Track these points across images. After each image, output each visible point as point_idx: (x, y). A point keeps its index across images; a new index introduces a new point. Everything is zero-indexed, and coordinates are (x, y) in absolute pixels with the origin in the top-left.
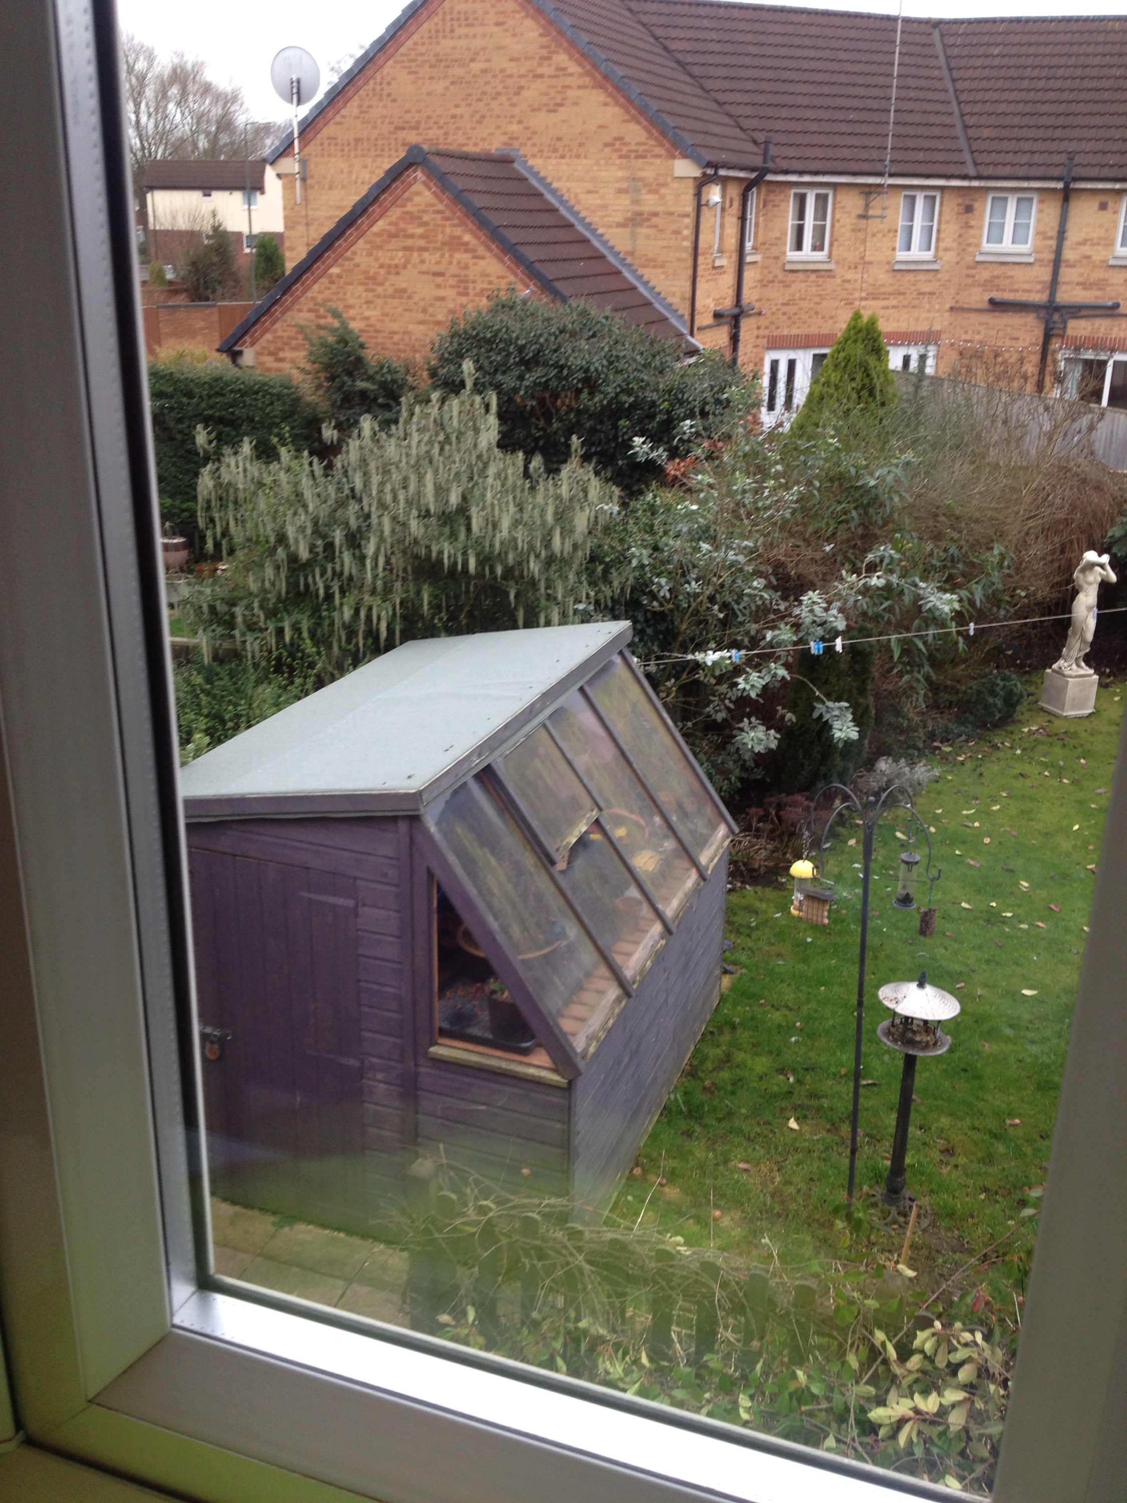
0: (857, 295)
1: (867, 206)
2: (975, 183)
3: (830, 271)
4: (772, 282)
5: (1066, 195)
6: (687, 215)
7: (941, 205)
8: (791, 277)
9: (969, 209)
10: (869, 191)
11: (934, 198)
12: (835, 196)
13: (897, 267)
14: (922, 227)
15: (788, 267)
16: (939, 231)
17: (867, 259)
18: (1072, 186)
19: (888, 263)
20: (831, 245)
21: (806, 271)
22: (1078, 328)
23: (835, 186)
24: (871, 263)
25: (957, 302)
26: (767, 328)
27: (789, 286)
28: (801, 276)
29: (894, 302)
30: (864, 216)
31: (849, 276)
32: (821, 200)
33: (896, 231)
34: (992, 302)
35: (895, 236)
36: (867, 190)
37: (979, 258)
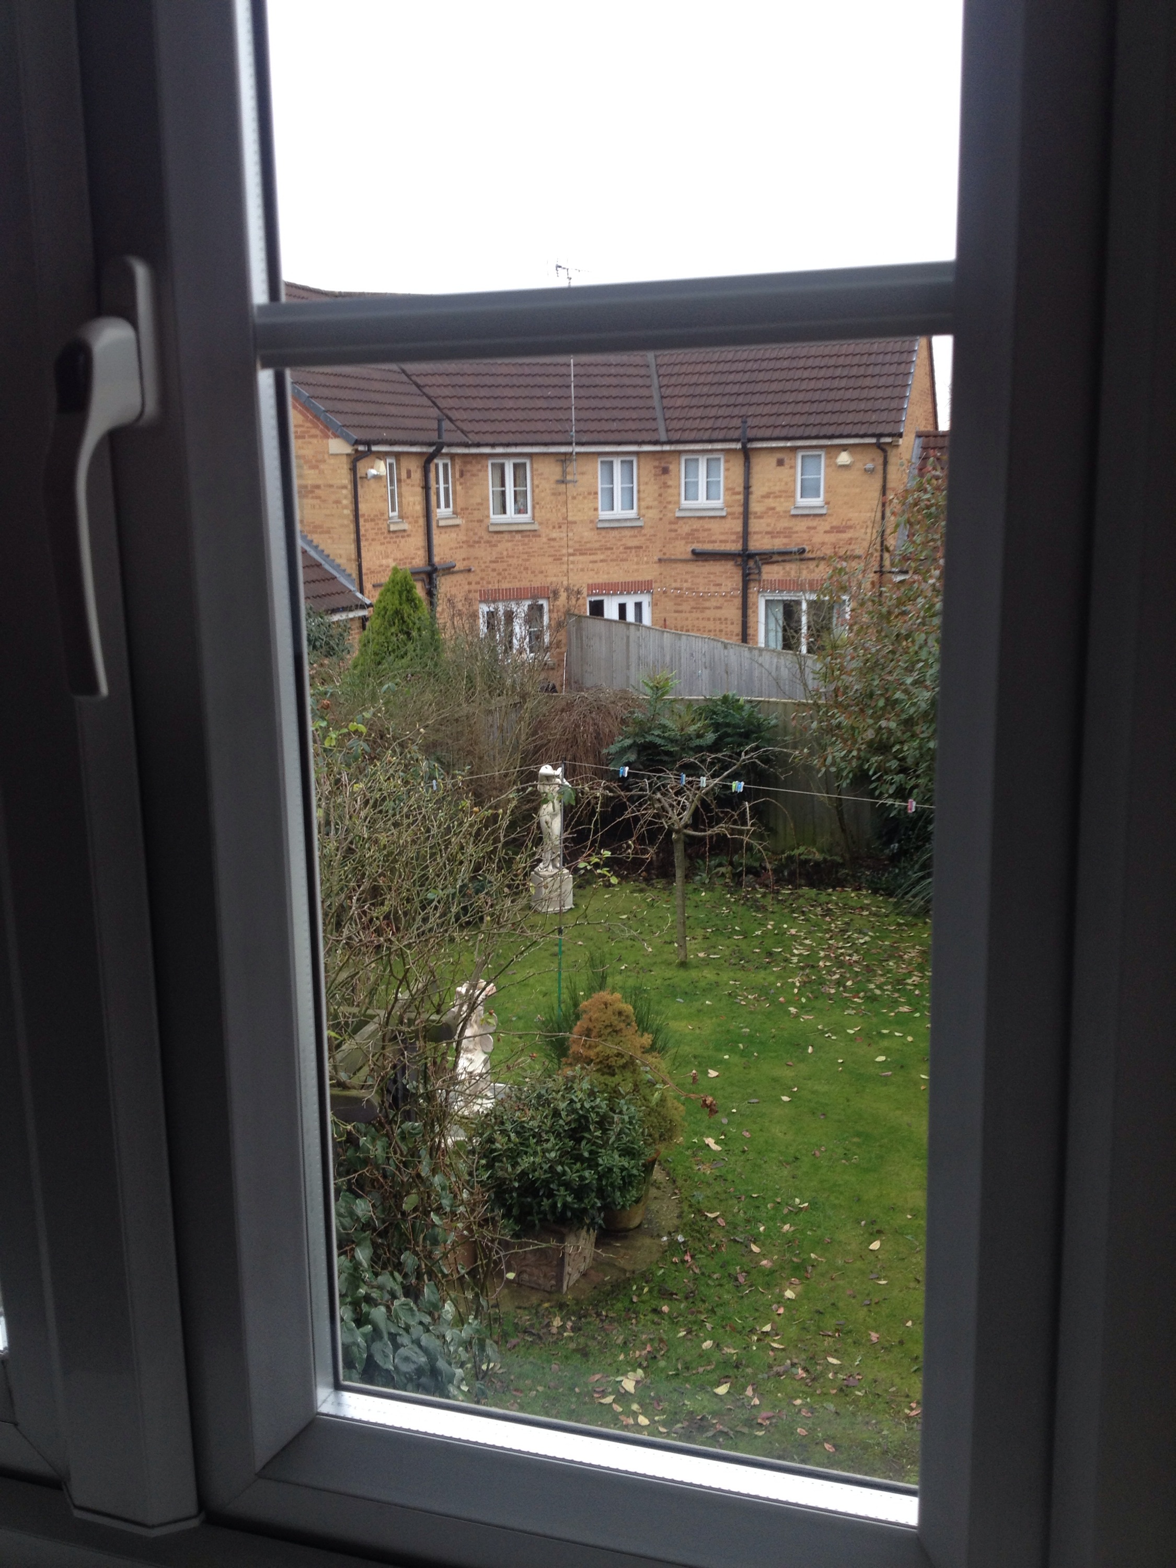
0: (564, 551)
1: (564, 473)
2: (667, 448)
3: (535, 531)
4: (479, 542)
5: (747, 454)
6: (345, 487)
7: (639, 468)
8: (496, 537)
9: (665, 471)
10: (564, 459)
11: (632, 462)
12: (532, 464)
13: (600, 525)
14: (622, 489)
15: (492, 529)
16: (639, 492)
17: (570, 519)
18: (749, 446)
19: (592, 522)
20: (534, 507)
21: (510, 532)
22: (771, 572)
23: (530, 455)
24: (575, 523)
25: (664, 554)
26: (478, 583)
27: (495, 546)
28: (506, 536)
29: (602, 557)
30: (563, 482)
31: (554, 535)
32: (519, 469)
33: (596, 493)
34: (694, 552)
35: (597, 498)
36: (563, 458)
37: (678, 514)
